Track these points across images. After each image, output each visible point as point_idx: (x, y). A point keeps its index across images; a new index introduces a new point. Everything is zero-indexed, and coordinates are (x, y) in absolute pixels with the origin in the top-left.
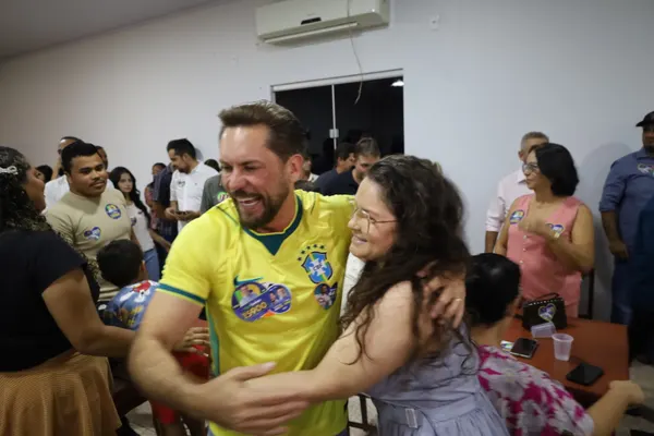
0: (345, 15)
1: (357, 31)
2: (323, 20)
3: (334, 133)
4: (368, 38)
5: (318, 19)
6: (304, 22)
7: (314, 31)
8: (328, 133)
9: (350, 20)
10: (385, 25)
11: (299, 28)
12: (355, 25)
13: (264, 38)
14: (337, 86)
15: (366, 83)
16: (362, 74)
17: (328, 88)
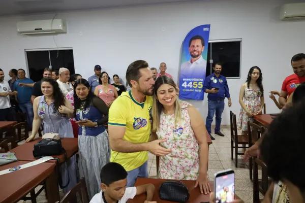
0: (51, 29)
1: (56, 34)
2: (43, 29)
4: (59, 35)
5: (41, 29)
6: (36, 29)
7: (38, 32)
9: (52, 30)
10: (66, 33)
11: (34, 31)
12: (54, 32)
13: (21, 33)
14: (50, 51)
15: (60, 51)
17: (48, 51)
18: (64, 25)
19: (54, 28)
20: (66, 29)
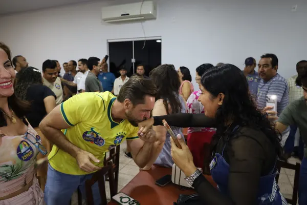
0: (139, 14)
1: (144, 20)
2: (130, 15)
3: (133, 60)
4: (148, 22)
5: (128, 14)
6: (122, 15)
7: (126, 19)
8: (131, 61)
9: (140, 16)
10: (155, 19)
11: (120, 17)
12: (143, 18)
13: (105, 20)
14: (135, 42)
15: (148, 41)
16: (145, 37)
17: (131, 42)
18: (155, 9)
19: (144, 12)
20: (156, 15)
